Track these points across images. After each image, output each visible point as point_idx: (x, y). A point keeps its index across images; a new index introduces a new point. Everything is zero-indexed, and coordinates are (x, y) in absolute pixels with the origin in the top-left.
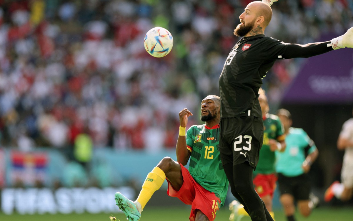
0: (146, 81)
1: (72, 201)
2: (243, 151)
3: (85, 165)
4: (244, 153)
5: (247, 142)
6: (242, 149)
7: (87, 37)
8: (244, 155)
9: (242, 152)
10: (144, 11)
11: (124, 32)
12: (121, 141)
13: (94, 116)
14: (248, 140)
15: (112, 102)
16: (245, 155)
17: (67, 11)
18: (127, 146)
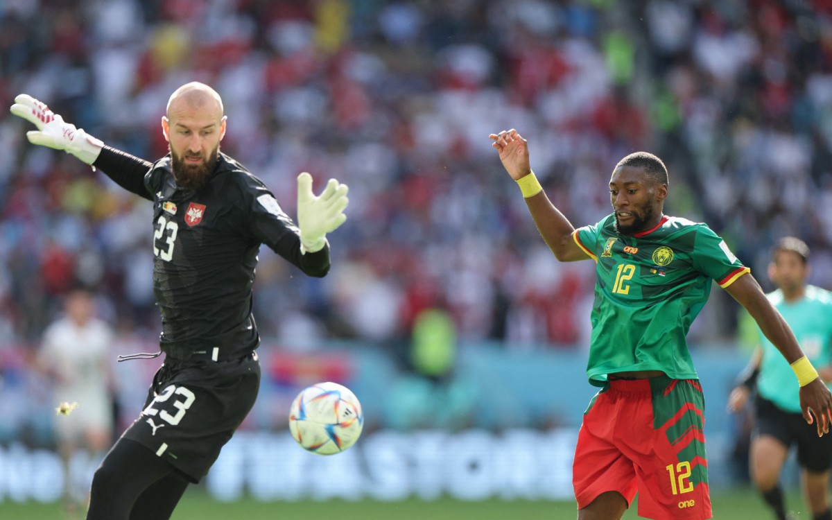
0: (583, 186)
1: (412, 464)
2: (157, 419)
3: (438, 380)
4: (156, 425)
5: (177, 404)
6: (158, 415)
7: (445, 81)
8: (152, 428)
9: (153, 419)
10: (580, 21)
11: (533, 69)
12: (524, 327)
13: (459, 266)
14: (183, 399)
15: (502, 236)
16: (155, 428)
17: (400, 22)
18: (538, 339)
